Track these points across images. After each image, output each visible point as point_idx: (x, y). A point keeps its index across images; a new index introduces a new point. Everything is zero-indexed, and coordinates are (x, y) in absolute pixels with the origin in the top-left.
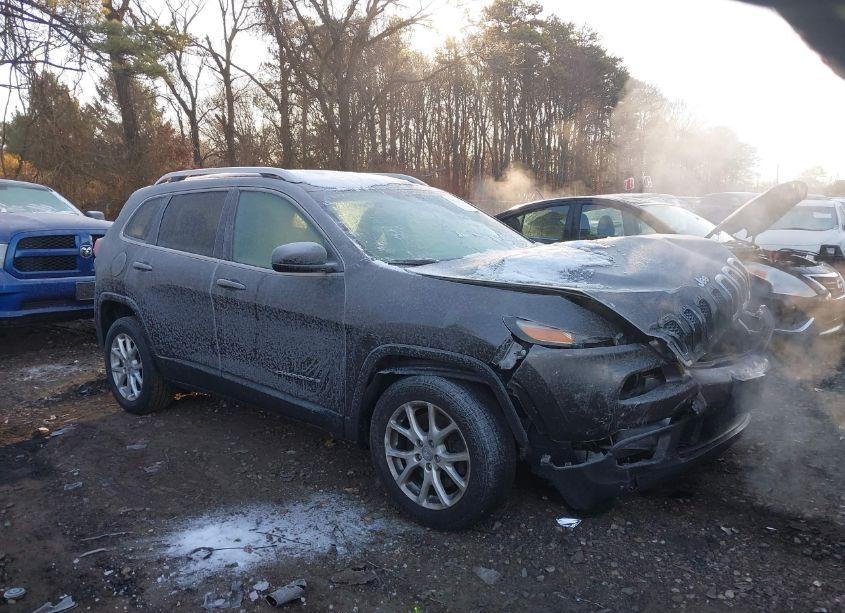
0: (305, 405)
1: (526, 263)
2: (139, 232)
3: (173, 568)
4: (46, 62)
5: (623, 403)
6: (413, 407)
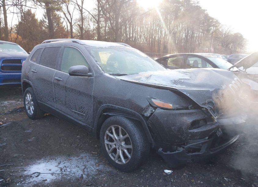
0: (80, 122)
2: (34, 59)
3: (24, 180)
4: (25, 6)
5: (190, 131)
6: (114, 127)
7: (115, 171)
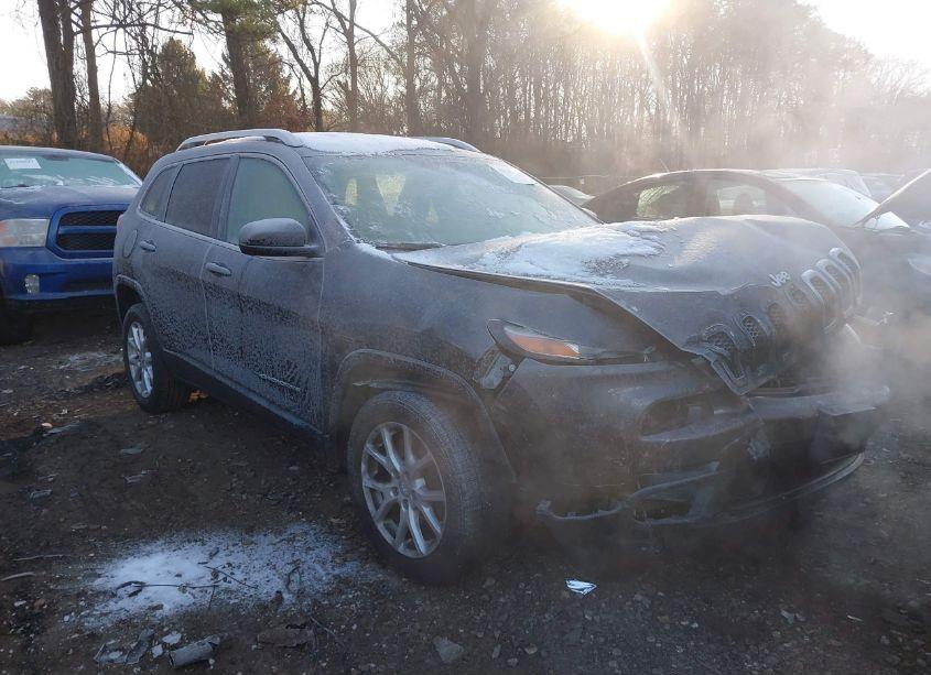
0: (287, 416)
1: (545, 250)
2: (151, 207)
3: (90, 605)
4: (156, 26)
5: (645, 439)
6: (390, 430)
7: (394, 583)
